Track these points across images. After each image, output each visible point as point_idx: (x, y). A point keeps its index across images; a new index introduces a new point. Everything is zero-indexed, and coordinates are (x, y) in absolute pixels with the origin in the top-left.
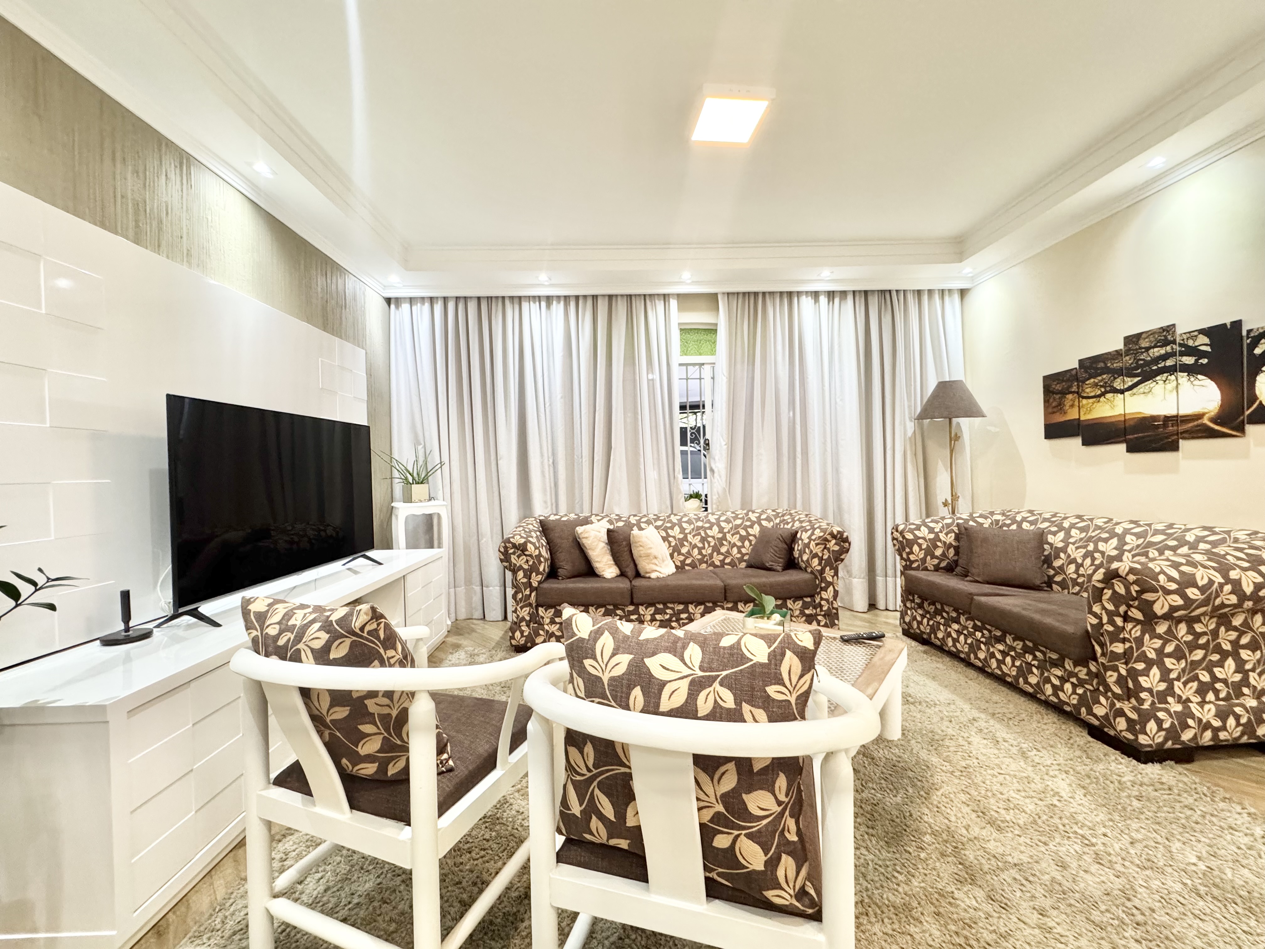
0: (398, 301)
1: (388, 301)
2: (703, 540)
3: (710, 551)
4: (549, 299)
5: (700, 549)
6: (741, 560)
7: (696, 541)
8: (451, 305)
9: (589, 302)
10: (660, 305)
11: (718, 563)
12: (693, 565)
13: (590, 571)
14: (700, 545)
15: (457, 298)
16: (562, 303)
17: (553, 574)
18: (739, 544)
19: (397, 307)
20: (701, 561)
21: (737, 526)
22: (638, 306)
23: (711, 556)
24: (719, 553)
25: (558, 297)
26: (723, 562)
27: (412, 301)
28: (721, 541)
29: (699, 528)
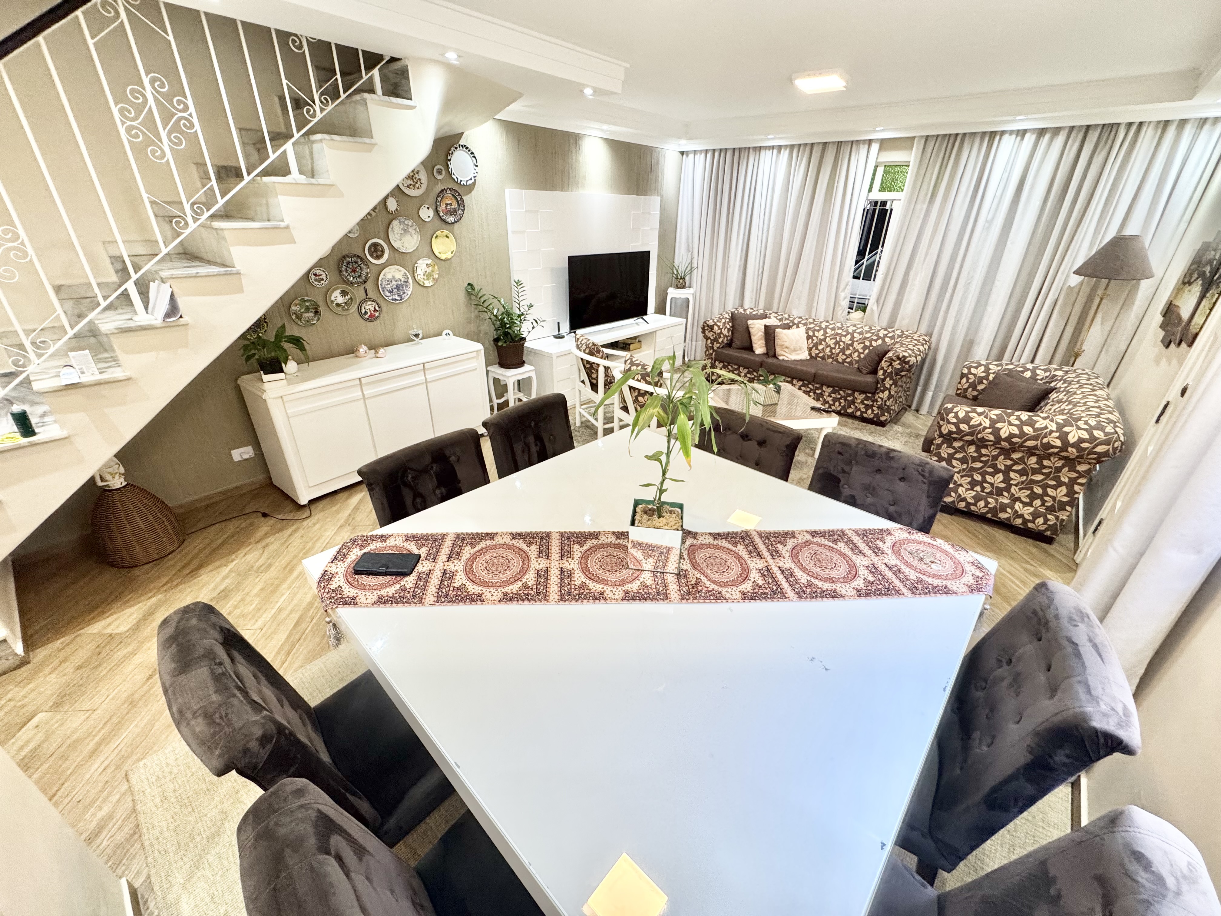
0: (688, 153)
1: (682, 153)
2: (837, 343)
3: (838, 351)
4: (780, 148)
5: (831, 349)
6: (857, 362)
7: (831, 343)
8: (717, 154)
9: (808, 149)
10: (864, 149)
11: (840, 360)
12: (823, 358)
13: (750, 348)
14: (833, 346)
15: (721, 150)
16: (788, 150)
17: (730, 345)
18: (861, 351)
19: (687, 156)
20: (829, 357)
21: (866, 338)
22: (846, 150)
23: (838, 354)
24: (844, 354)
25: (786, 146)
26: (844, 360)
27: (695, 152)
28: (848, 346)
29: (837, 334)
